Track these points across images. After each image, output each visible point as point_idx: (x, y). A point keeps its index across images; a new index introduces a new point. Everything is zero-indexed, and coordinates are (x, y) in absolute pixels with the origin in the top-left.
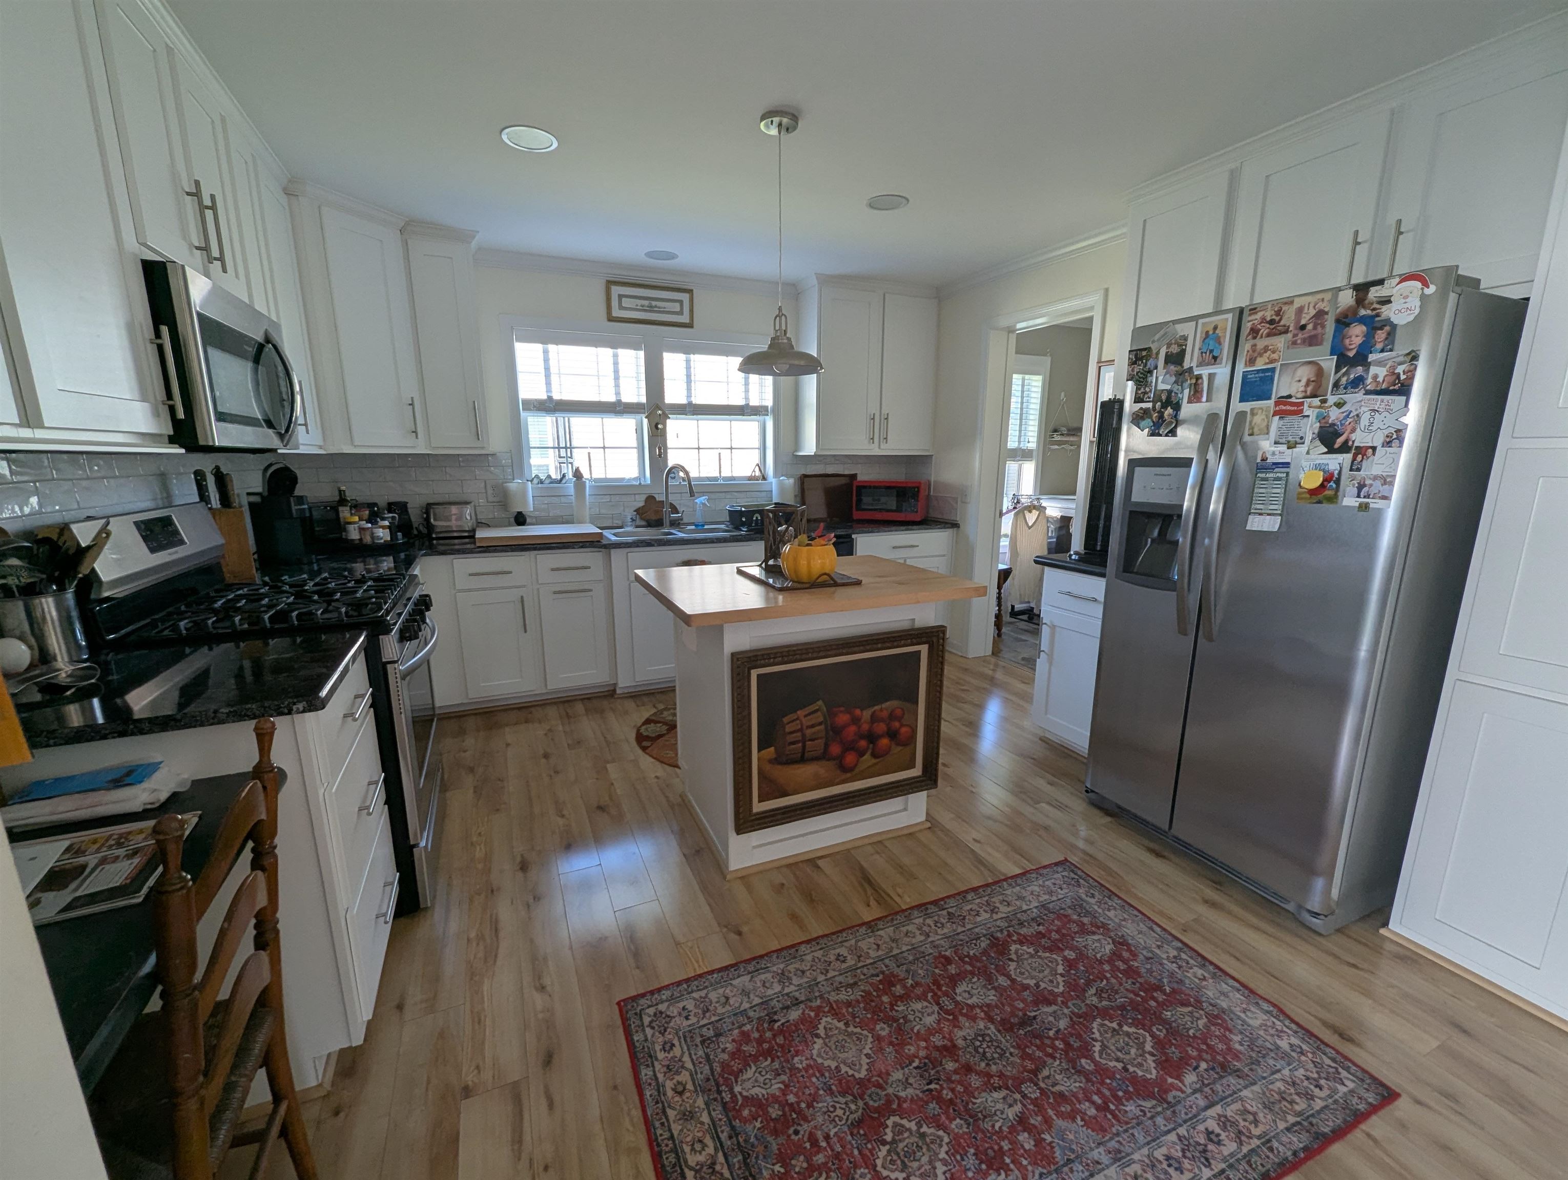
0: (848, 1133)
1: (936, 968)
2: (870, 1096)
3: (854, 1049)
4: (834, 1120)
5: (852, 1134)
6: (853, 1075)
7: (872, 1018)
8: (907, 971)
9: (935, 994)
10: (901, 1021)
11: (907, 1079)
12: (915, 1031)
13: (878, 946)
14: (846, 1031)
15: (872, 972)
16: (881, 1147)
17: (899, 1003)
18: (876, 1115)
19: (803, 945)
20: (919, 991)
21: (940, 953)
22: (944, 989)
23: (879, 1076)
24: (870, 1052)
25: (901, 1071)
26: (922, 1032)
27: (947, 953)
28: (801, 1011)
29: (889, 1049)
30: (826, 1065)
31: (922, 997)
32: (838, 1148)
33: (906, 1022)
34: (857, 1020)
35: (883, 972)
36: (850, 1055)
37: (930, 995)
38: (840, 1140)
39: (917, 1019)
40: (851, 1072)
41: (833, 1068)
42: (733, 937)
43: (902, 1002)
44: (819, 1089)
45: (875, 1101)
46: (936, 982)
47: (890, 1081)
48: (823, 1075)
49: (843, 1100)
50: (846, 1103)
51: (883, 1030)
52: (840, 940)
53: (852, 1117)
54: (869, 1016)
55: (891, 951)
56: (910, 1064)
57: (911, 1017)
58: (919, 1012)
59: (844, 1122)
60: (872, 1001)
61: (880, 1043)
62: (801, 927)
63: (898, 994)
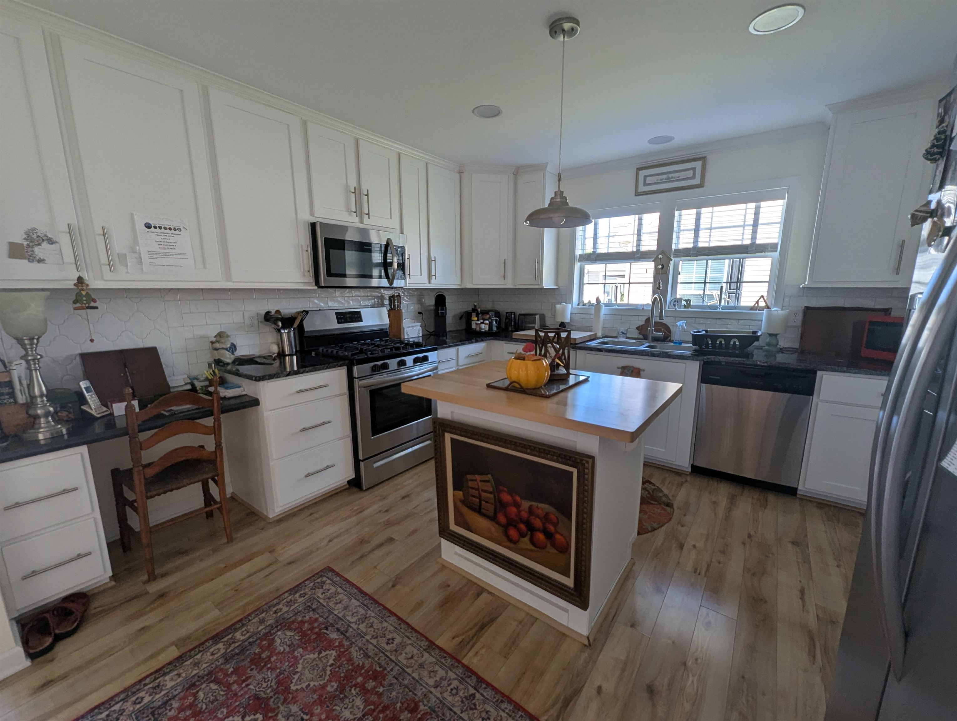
0: (250, 695)
1: (402, 704)
2: (277, 698)
3: (312, 676)
4: (259, 684)
5: (249, 697)
6: (292, 683)
7: (341, 677)
8: (391, 685)
9: (374, 711)
10: (342, 696)
11: (292, 715)
12: (334, 708)
13: (412, 657)
14: (326, 667)
15: (383, 663)
16: (241, 716)
17: (358, 689)
18: (263, 706)
19: (395, 618)
20: (374, 698)
21: (419, 701)
22: (381, 715)
23: (293, 698)
24: (311, 686)
25: (298, 710)
26: (334, 713)
27: (422, 707)
28: (337, 637)
29: (315, 696)
30: (298, 666)
31: (367, 702)
32: (240, 694)
33: (341, 699)
34: (337, 669)
35: (385, 669)
36: (308, 675)
37: (372, 707)
38: (246, 693)
39: (346, 706)
40: (294, 681)
41: (297, 670)
42: (390, 584)
43: (360, 691)
44: (280, 669)
45: (274, 702)
46: (385, 708)
47: (289, 705)
48: (290, 667)
49: (273, 684)
50: (271, 686)
51: (332, 687)
52: (408, 634)
53: (262, 693)
54: (342, 675)
55: (408, 667)
56: (304, 713)
57: (347, 701)
58: (353, 705)
59: (258, 690)
60: (356, 672)
61: (319, 689)
62: (412, 610)
63: (366, 685)
